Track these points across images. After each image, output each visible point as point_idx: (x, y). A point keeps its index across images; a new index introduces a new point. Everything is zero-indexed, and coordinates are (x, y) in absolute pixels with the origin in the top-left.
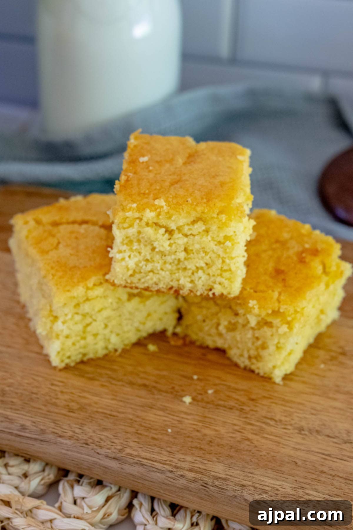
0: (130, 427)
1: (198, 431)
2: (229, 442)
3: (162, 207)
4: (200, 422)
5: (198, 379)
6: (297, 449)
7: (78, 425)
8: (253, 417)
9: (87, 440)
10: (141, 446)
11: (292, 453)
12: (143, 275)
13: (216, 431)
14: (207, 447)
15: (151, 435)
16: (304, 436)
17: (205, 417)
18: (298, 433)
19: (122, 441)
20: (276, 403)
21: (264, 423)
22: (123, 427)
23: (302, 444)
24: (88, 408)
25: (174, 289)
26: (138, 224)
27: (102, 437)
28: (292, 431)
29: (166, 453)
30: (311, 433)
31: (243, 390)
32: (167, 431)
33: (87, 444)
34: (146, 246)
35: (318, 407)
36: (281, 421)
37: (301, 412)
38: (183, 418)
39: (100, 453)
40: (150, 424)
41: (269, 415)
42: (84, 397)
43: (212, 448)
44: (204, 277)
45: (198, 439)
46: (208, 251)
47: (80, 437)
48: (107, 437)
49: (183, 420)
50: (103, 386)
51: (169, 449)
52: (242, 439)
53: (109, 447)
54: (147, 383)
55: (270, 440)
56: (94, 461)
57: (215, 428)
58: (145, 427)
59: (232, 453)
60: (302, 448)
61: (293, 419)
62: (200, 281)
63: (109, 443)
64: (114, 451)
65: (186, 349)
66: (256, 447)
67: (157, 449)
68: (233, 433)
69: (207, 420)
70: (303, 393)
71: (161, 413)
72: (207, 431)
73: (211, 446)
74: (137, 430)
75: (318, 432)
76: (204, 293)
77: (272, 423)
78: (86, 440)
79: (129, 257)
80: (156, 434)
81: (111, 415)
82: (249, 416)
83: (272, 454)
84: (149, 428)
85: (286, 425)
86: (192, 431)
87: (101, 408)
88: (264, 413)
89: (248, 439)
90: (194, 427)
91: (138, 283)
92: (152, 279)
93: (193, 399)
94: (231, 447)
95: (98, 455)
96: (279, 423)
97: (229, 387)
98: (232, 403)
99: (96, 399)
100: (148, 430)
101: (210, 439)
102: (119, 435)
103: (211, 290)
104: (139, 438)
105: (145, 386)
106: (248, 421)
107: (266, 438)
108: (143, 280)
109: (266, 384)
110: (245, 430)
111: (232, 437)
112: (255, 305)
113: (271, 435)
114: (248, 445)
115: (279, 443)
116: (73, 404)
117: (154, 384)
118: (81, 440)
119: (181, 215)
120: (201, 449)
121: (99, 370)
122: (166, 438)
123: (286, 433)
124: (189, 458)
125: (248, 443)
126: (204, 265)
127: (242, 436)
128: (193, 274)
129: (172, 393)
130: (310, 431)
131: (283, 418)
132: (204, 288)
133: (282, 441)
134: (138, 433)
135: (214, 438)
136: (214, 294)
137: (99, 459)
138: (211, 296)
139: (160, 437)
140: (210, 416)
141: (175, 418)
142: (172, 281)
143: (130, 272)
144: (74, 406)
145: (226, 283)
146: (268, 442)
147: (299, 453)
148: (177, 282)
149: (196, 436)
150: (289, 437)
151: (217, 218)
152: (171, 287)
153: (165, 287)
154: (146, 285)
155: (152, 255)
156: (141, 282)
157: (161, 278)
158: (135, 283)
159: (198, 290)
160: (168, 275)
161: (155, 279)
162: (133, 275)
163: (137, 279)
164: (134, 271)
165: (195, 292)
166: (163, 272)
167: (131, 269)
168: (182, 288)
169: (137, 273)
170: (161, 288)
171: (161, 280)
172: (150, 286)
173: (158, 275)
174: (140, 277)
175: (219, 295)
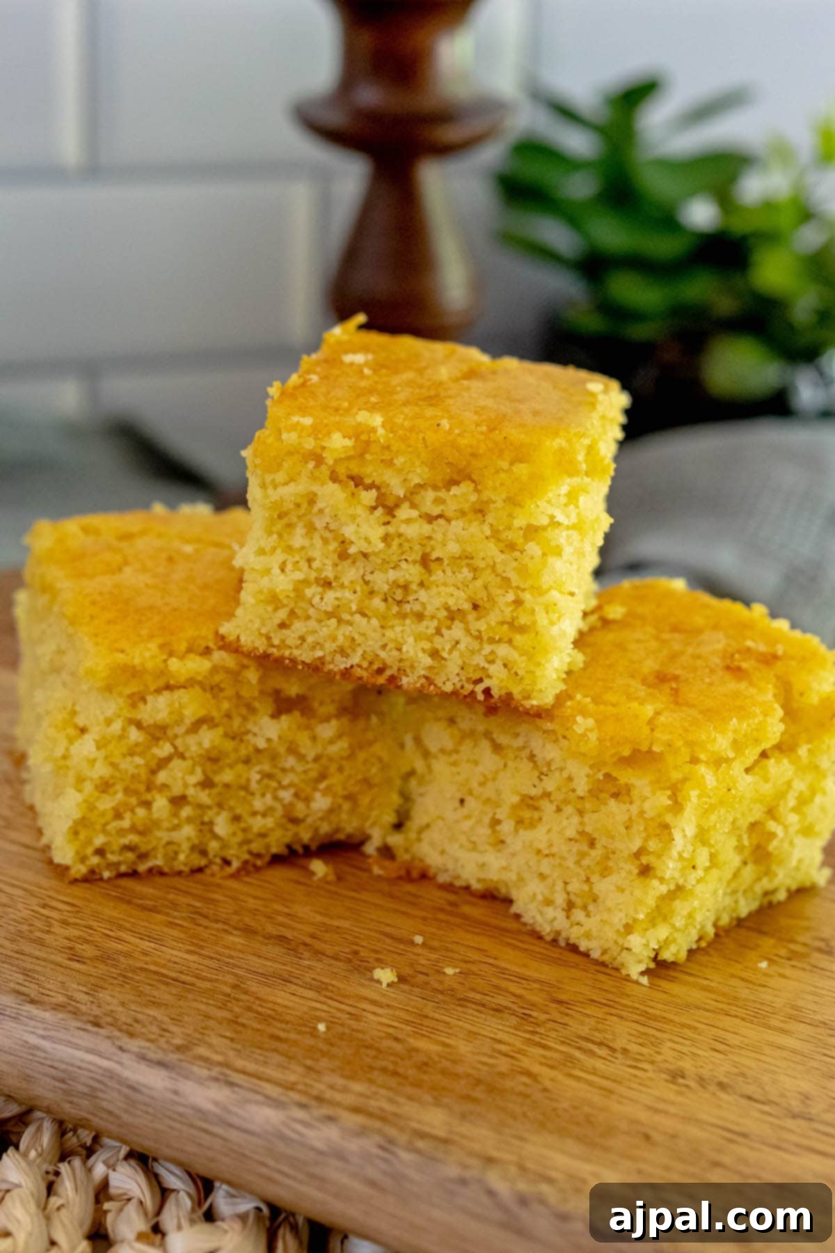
0: (220, 1008)
1: (397, 1039)
2: (474, 1072)
3: (374, 430)
4: (408, 1025)
5: (424, 944)
6: (657, 1111)
7: (84, 986)
8: (553, 1034)
9: (100, 1017)
10: (239, 1047)
11: (643, 1116)
12: (312, 623)
13: (445, 1045)
14: (411, 1072)
15: (271, 1030)
16: (684, 1089)
17: (426, 1017)
18: (667, 1081)
19: (189, 1032)
20: (621, 1017)
21: (579, 1048)
22: (203, 1007)
23: (672, 1103)
24: (122, 959)
25: (388, 673)
26: (312, 473)
27: (140, 1016)
28: (650, 1074)
29: (300, 1070)
30: (703, 1086)
31: (536, 981)
32: (315, 1029)
33: (97, 1025)
34: (325, 541)
35: (735, 1040)
36: (625, 1051)
37: (688, 1042)
38: (364, 1010)
39: (125, 1047)
40: (274, 1010)
41: (598, 1036)
42: (119, 939)
43: (425, 1077)
44: (466, 642)
45: (392, 1054)
46: (482, 564)
47: (83, 1008)
48: (154, 1018)
49: (365, 1014)
50: (171, 925)
51: (309, 1062)
52: (513, 1070)
53: (153, 1037)
54: (289, 934)
55: (590, 1083)
56: (105, 1070)
57: (443, 1039)
58: (258, 1013)
59: (478, 1093)
60: (672, 1109)
61: (659, 1053)
62: (456, 654)
63: (154, 1029)
64: (165, 1046)
65: (410, 888)
66: (545, 1090)
67: (277, 1058)
68: (491, 1057)
69: (426, 1022)
70: (698, 1008)
71: (310, 994)
72: (422, 1044)
73: (425, 1072)
74: (237, 1017)
75: (722, 1086)
76: (462, 687)
77: (603, 1052)
78: (96, 1017)
79: (282, 567)
80: (284, 1030)
81: (176, 980)
82: (542, 1030)
83: (587, 1109)
84: (269, 1016)
85: (637, 1060)
86: (381, 1038)
87: (156, 964)
88: (585, 1031)
89: (528, 1074)
90: (391, 1030)
91: (297, 647)
92: (334, 639)
93: (402, 979)
94: (479, 1082)
95: (119, 1053)
96: (618, 1055)
97: (503, 971)
98: (502, 1001)
99: (146, 945)
100: (265, 1020)
101: (425, 1059)
102: (186, 1018)
103: (480, 680)
104: (236, 1032)
105: (282, 939)
106: (537, 1038)
107: (578, 1079)
108: (310, 639)
109: (602, 977)
110: (524, 1055)
111: (485, 1064)
112: (591, 730)
113: (594, 1074)
114: (525, 1084)
115: (611, 1092)
116: (85, 947)
117: (308, 940)
118: (83, 1014)
120: (395, 1074)
121: (171, 896)
122: (309, 1041)
123: (635, 1076)
124: (358, 1087)
125: (525, 1079)
126: (467, 606)
127: (513, 1065)
128: (438, 632)
129: (349, 961)
130: (702, 1081)
131: (634, 1048)
132: (464, 675)
133: (621, 1089)
134: (237, 1023)
135: (436, 1059)
136: (487, 692)
137: (120, 1063)
138: (481, 695)
139: (293, 1036)
140: (437, 1016)
141: (343, 1007)
142: (384, 647)
143: (282, 614)
144: (89, 951)
145: (521, 664)
146: (582, 1086)
147: (658, 1118)
148: (395, 653)
149: (389, 1048)
150: (640, 1084)
151: (509, 471)
152: (381, 666)
153: (365, 664)
154: (319, 653)
155: (339, 568)
156: (305, 645)
157: (356, 637)
158: (290, 647)
159: (448, 680)
160: (375, 631)
161: (341, 640)
162: (287, 622)
163: (296, 636)
164: (292, 613)
165: (440, 684)
166: (364, 620)
167: (284, 606)
168: (408, 671)
169: (298, 617)
170: (355, 668)
171: (357, 642)
172: (328, 659)
173: (350, 628)
174: (304, 630)
175: (500, 696)
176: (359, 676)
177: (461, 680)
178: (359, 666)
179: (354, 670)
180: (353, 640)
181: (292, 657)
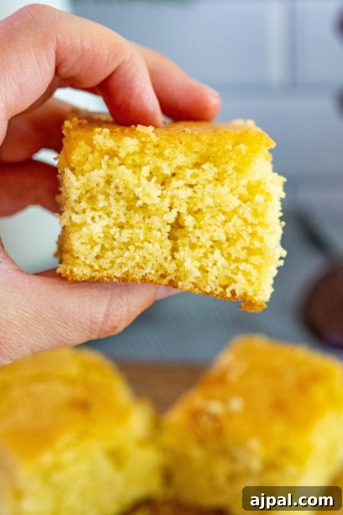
3: (148, 135)
12: (117, 251)
25: (169, 278)
34: (117, 201)
44: (222, 262)
76: (216, 290)
79: (93, 219)
91: (110, 268)
92: (133, 258)
103: (228, 285)
108: (118, 261)
119: (177, 148)
126: (223, 238)
128: (205, 256)
132: (217, 282)
136: (233, 293)
138: (229, 295)
143: (97, 249)
145: (254, 273)
151: (233, 150)
152: (163, 272)
153: (153, 272)
154: (125, 269)
155: (128, 216)
156: (115, 266)
157: (147, 256)
158: (105, 269)
159: (208, 284)
160: (158, 250)
161: (138, 259)
162: (100, 254)
163: (109, 261)
164: (103, 247)
165: (202, 288)
166: (151, 245)
167: (96, 244)
168: (182, 278)
169: (106, 250)
170: (148, 275)
171: (147, 259)
172: (131, 272)
173: (143, 251)
174: (114, 256)
175: (240, 294)
176: (150, 279)
177: (216, 285)
178: (150, 274)
179: (147, 276)
180: (145, 258)
181: (108, 275)
